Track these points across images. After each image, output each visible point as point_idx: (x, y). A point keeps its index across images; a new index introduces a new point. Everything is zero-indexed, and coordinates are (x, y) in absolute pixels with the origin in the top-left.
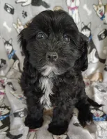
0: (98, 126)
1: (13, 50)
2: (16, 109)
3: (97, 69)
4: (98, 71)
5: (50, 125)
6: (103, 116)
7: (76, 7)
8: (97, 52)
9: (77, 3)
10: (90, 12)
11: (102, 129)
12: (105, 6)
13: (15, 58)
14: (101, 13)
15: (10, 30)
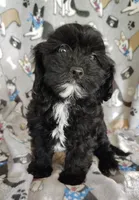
0: (126, 176)
1: (16, 91)
2: (16, 153)
4: (122, 117)
5: (60, 175)
6: (132, 166)
8: (120, 93)
11: (132, 179)
12: (129, 41)
13: (18, 100)
14: (124, 49)
15: (14, 67)
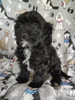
3: (74, 57)
7: (61, 21)
9: (62, 19)
10: (69, 23)
